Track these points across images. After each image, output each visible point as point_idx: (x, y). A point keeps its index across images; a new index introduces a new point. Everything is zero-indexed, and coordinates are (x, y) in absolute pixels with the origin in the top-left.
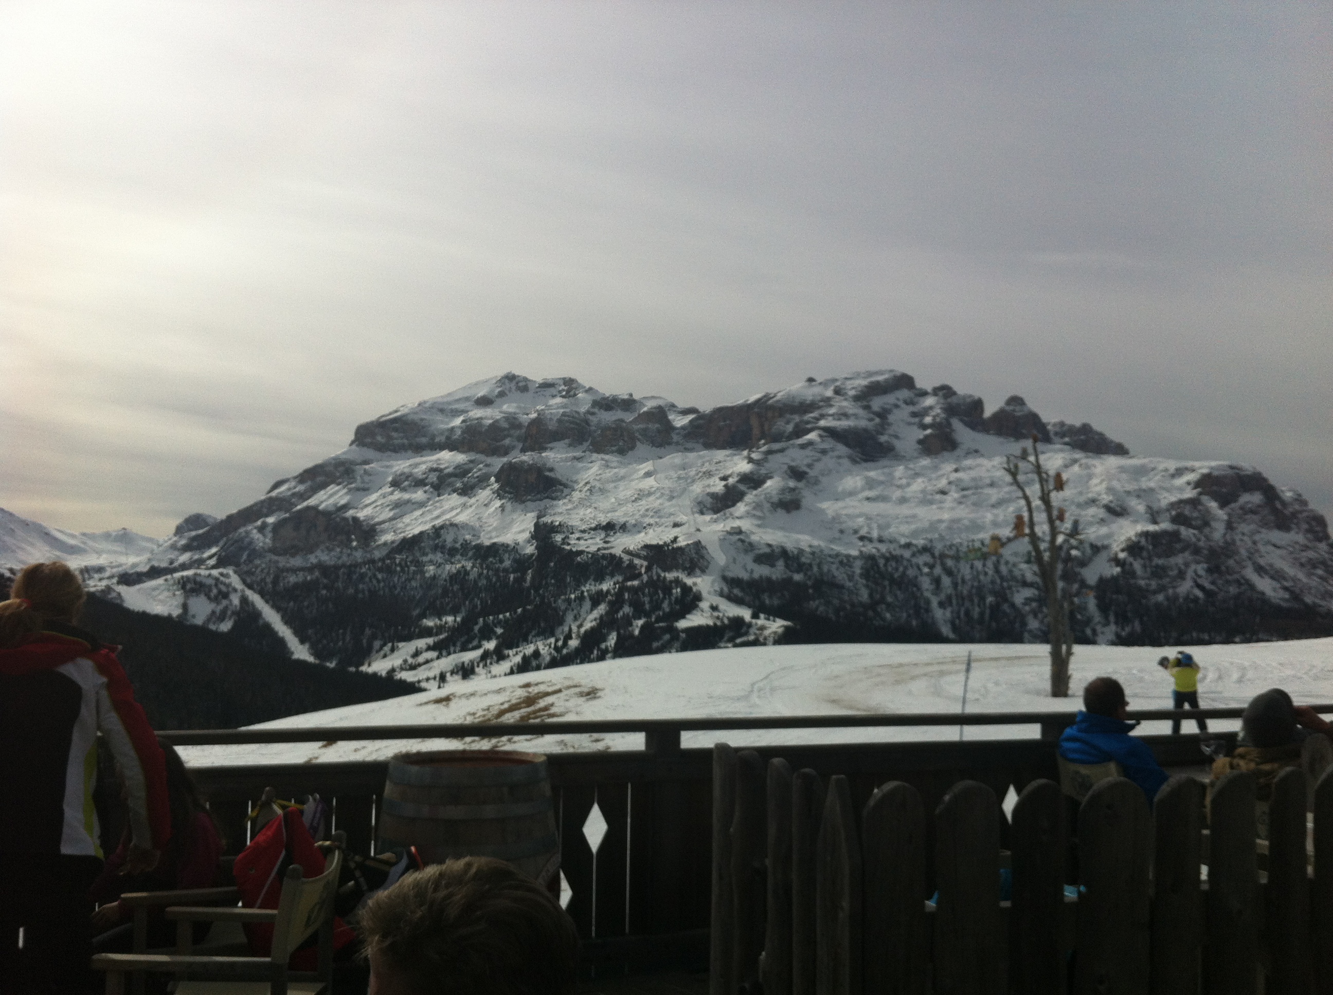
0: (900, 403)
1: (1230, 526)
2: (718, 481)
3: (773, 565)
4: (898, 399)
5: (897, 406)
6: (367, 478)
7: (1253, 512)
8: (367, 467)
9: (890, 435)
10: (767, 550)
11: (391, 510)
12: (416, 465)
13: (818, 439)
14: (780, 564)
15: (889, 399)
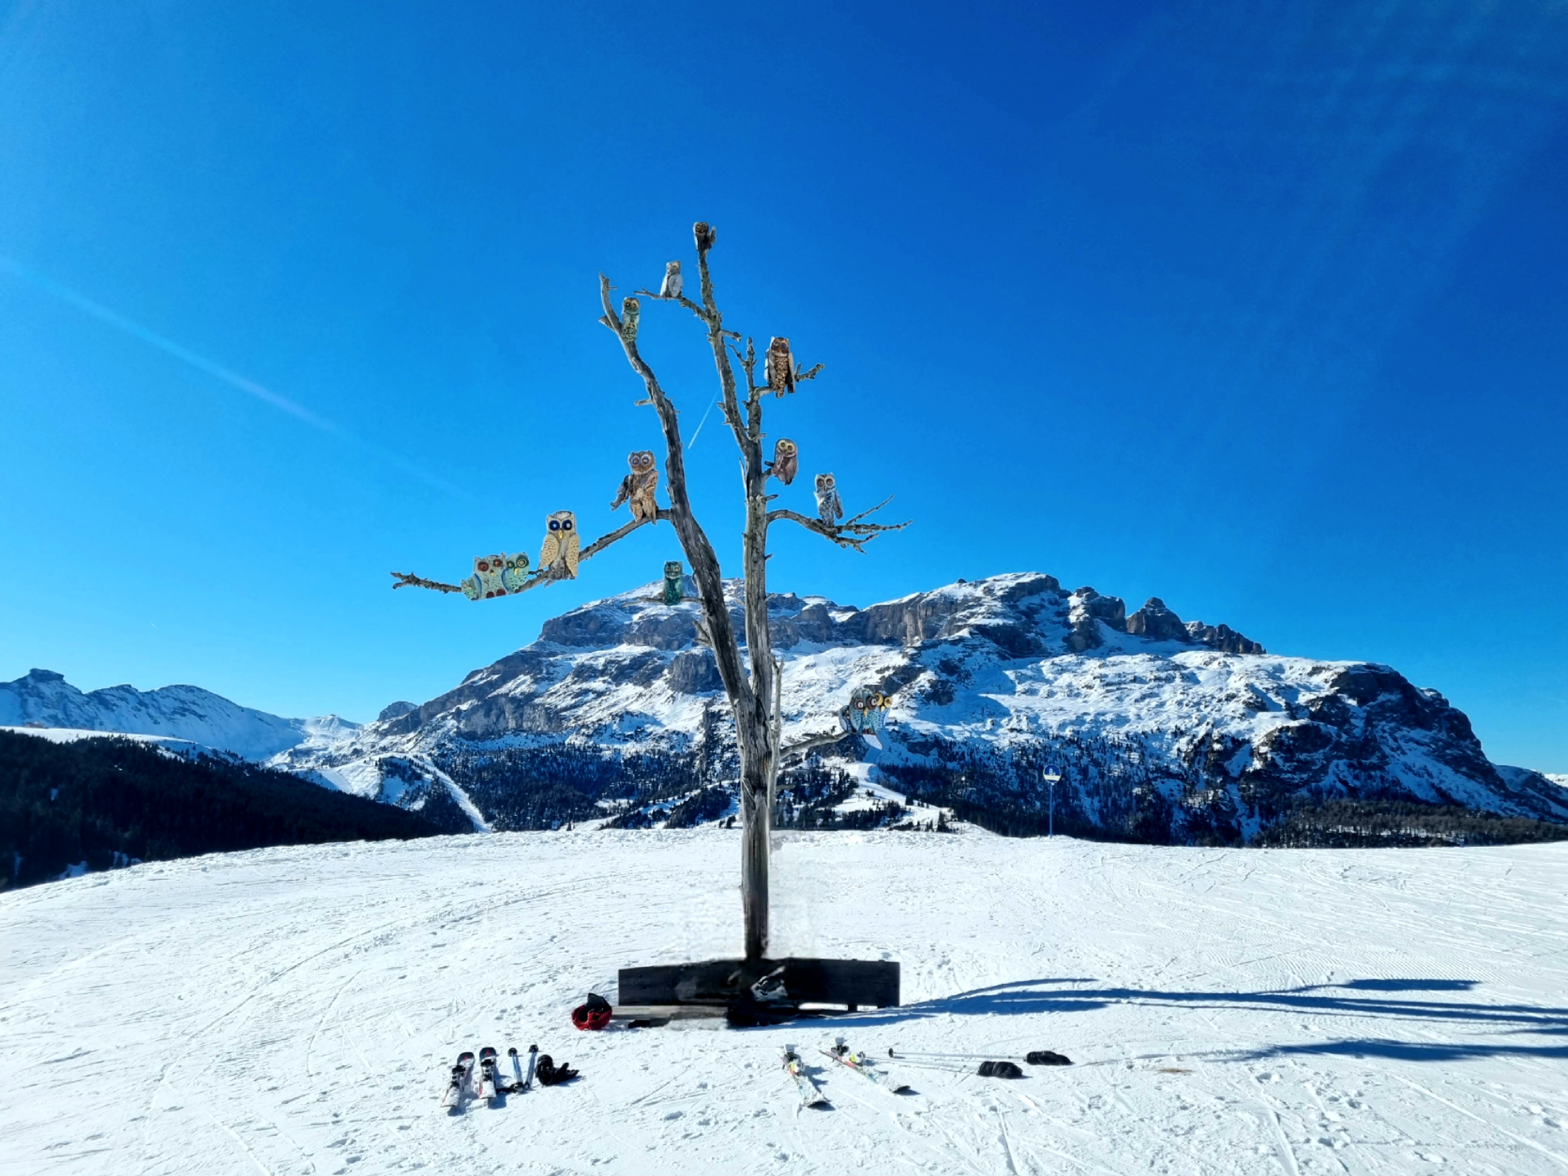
0: (1046, 604)
1: (1369, 721)
2: (875, 674)
3: (927, 755)
4: (1043, 600)
5: (1042, 606)
6: (551, 669)
7: (1392, 710)
8: (552, 659)
9: (1037, 634)
10: (922, 740)
11: (572, 698)
12: (597, 658)
13: (968, 636)
14: (934, 752)
15: (1035, 600)
